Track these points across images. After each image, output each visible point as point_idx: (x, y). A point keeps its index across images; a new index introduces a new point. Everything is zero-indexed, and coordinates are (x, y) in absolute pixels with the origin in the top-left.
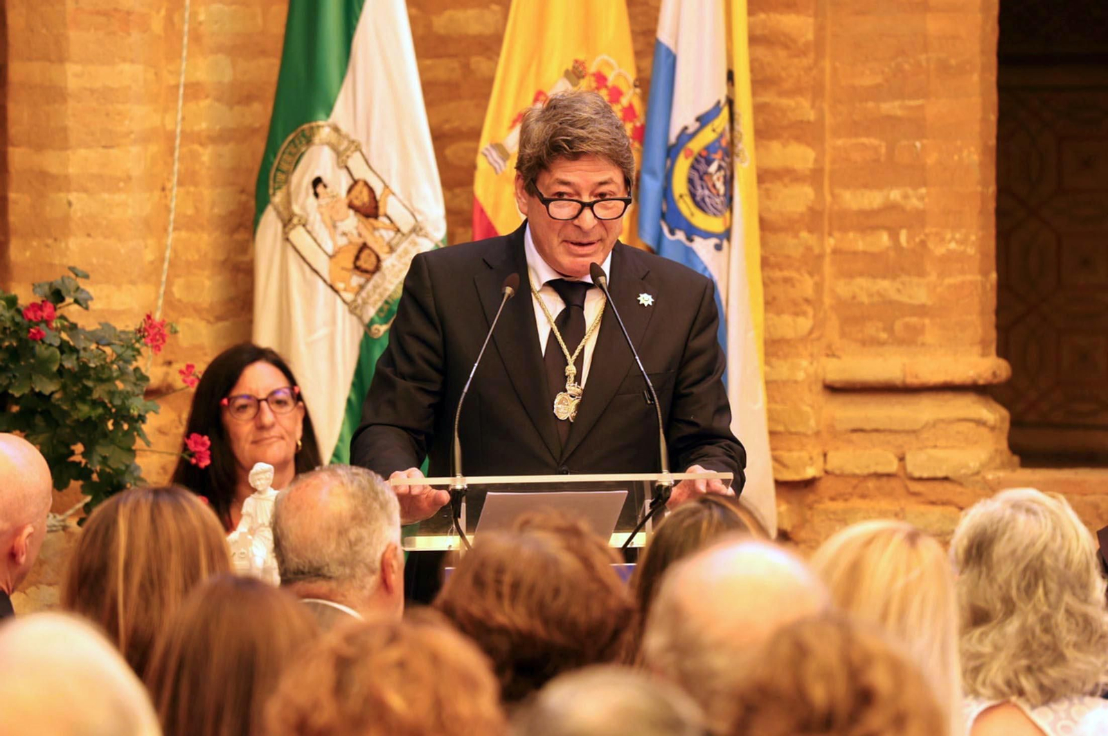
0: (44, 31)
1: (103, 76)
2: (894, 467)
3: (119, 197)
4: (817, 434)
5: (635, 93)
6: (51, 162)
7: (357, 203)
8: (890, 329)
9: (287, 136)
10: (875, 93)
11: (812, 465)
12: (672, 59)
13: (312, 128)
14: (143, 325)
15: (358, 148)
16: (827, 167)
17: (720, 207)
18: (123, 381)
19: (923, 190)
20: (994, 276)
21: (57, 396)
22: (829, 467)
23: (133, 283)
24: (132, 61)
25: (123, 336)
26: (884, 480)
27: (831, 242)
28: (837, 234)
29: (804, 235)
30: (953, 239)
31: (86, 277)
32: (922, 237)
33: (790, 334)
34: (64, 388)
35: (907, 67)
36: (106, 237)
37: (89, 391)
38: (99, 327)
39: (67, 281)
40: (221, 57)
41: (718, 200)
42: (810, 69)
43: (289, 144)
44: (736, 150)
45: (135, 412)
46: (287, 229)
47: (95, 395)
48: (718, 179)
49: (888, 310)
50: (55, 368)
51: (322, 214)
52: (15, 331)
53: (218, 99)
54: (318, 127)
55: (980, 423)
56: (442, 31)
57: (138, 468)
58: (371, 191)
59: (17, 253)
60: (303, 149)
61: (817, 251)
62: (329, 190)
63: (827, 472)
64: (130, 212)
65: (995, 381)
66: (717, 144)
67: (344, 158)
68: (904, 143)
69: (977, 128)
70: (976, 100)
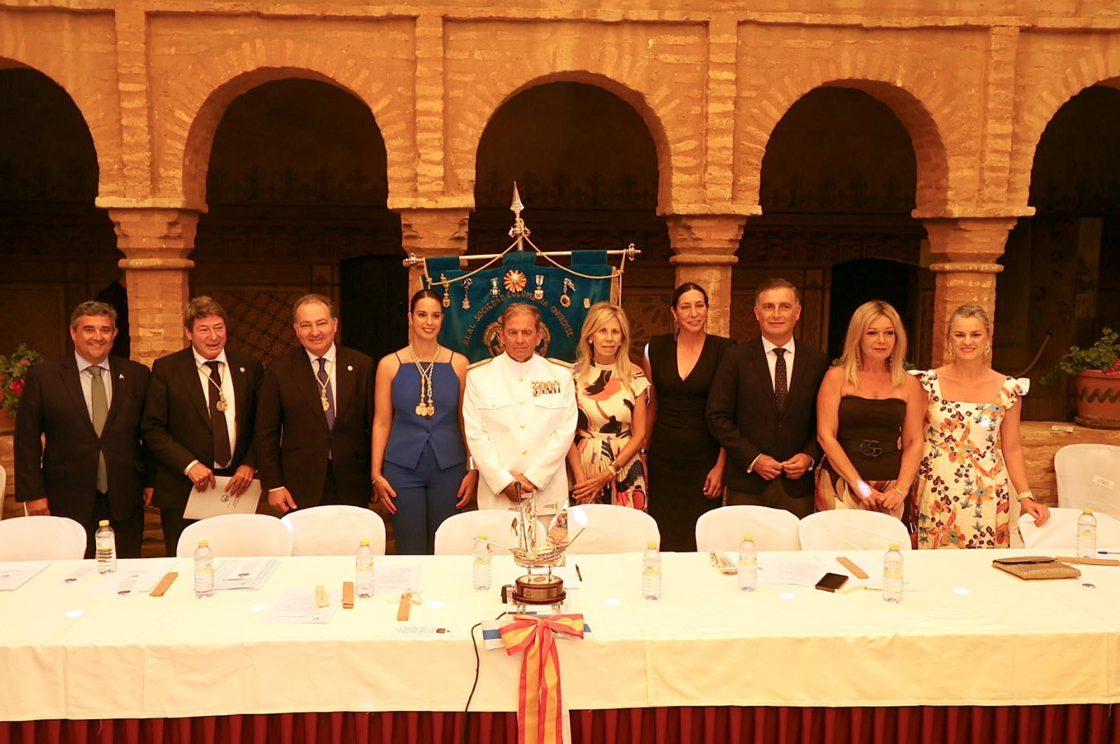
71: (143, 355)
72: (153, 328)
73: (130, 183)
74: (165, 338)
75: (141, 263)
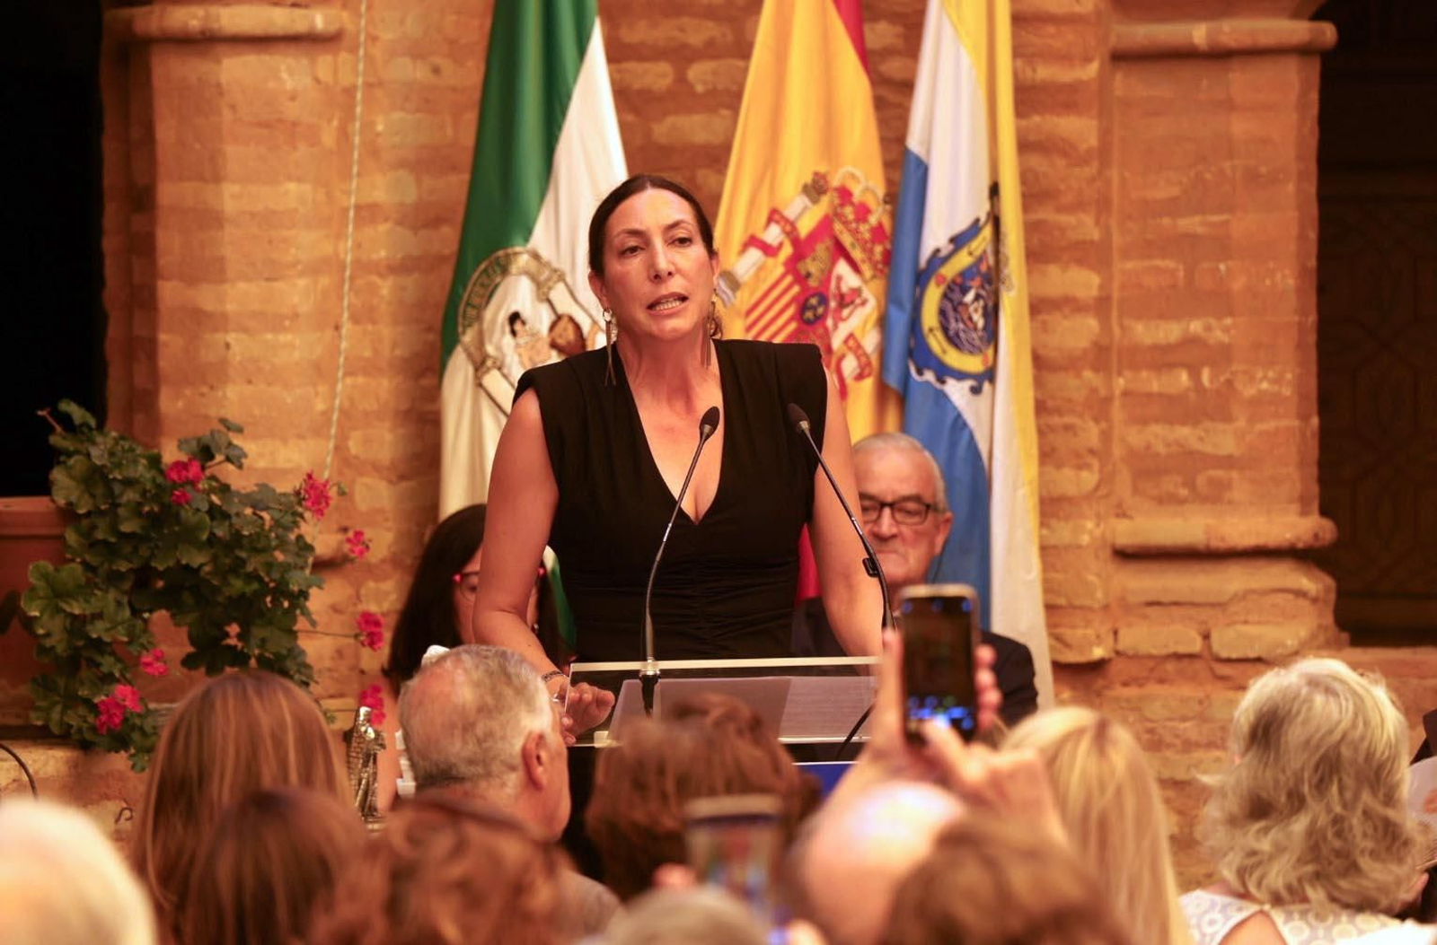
0: (197, 146)
1: (265, 197)
2: (1197, 646)
3: (285, 338)
4: (1106, 607)
5: (884, 210)
6: (205, 297)
7: (561, 341)
8: (1190, 484)
9: (478, 264)
10: (1173, 207)
11: (1099, 644)
12: (923, 170)
13: (507, 256)
14: (304, 486)
15: (562, 278)
16: (1116, 295)
17: (977, 342)
18: (283, 551)
19: (1228, 321)
20: (1315, 421)
21: (207, 569)
22: (1121, 647)
23: (301, 437)
24: (299, 180)
25: (283, 499)
26: (1185, 662)
27: (1120, 383)
28: (1128, 374)
29: (1088, 374)
30: (1265, 378)
31: (240, 430)
32: (1227, 376)
33: (1071, 490)
34: (214, 559)
35: (1208, 176)
36: (269, 384)
37: (243, 562)
38: (255, 489)
39: (217, 436)
40: (403, 173)
41: (974, 335)
42: (1092, 180)
43: (481, 273)
44: (1002, 276)
45: (295, 588)
46: (479, 374)
47: (250, 568)
48: (976, 310)
49: (1189, 462)
50: (204, 537)
51: (520, 355)
52: (156, 494)
53: (400, 223)
54: (516, 254)
55: (1300, 594)
56: (663, 140)
57: (303, 652)
58: (578, 328)
59: (170, 404)
60: (498, 280)
61: (1103, 392)
62: (527, 327)
63: (1118, 653)
64: (297, 355)
65: (1318, 544)
66: (974, 270)
67: (545, 290)
68: (1206, 265)
69: (1293, 247)
70: (1292, 214)
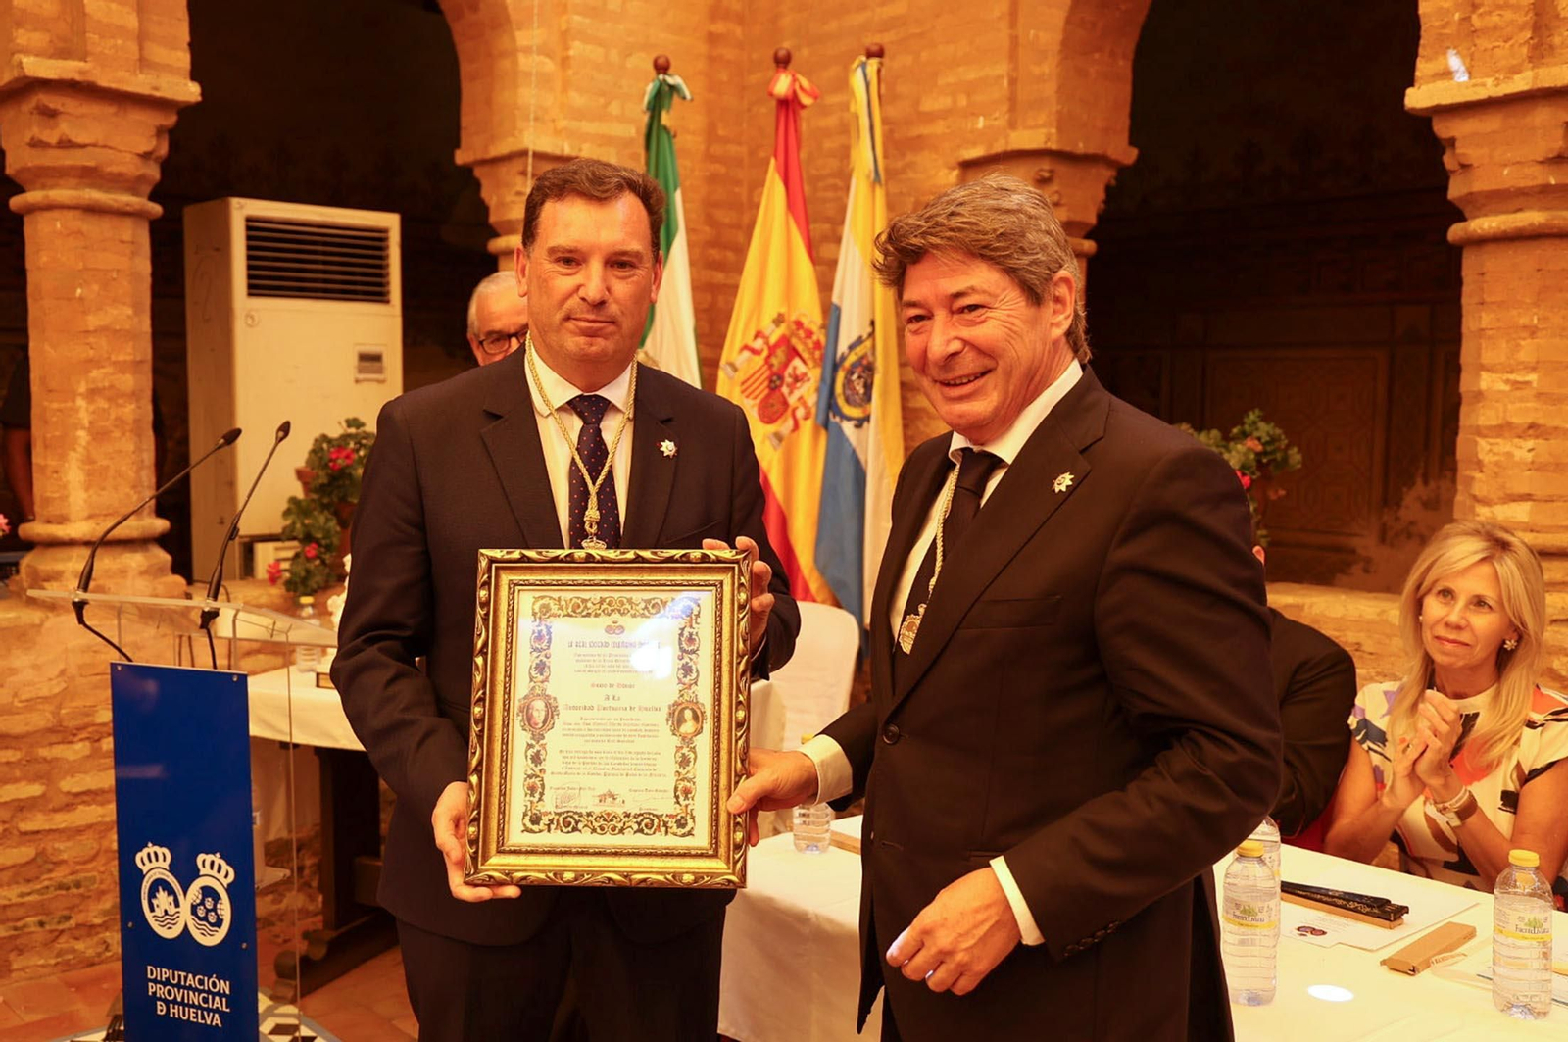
12: (838, 309)
17: (861, 402)
48: (860, 384)
71: (1485, 432)
72: (1511, 372)
73: (1483, 43)
74: (1539, 395)
75: (1494, 225)
